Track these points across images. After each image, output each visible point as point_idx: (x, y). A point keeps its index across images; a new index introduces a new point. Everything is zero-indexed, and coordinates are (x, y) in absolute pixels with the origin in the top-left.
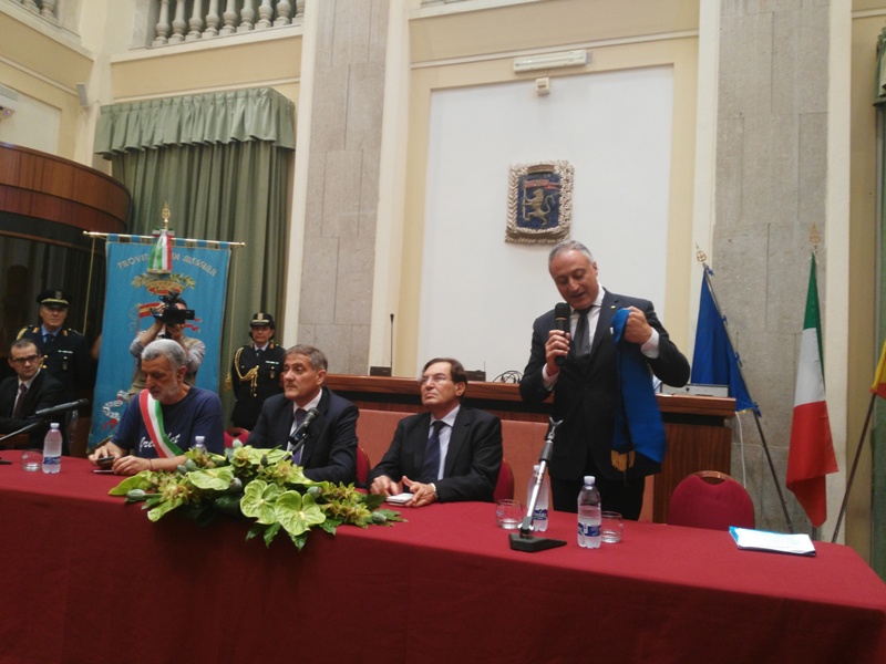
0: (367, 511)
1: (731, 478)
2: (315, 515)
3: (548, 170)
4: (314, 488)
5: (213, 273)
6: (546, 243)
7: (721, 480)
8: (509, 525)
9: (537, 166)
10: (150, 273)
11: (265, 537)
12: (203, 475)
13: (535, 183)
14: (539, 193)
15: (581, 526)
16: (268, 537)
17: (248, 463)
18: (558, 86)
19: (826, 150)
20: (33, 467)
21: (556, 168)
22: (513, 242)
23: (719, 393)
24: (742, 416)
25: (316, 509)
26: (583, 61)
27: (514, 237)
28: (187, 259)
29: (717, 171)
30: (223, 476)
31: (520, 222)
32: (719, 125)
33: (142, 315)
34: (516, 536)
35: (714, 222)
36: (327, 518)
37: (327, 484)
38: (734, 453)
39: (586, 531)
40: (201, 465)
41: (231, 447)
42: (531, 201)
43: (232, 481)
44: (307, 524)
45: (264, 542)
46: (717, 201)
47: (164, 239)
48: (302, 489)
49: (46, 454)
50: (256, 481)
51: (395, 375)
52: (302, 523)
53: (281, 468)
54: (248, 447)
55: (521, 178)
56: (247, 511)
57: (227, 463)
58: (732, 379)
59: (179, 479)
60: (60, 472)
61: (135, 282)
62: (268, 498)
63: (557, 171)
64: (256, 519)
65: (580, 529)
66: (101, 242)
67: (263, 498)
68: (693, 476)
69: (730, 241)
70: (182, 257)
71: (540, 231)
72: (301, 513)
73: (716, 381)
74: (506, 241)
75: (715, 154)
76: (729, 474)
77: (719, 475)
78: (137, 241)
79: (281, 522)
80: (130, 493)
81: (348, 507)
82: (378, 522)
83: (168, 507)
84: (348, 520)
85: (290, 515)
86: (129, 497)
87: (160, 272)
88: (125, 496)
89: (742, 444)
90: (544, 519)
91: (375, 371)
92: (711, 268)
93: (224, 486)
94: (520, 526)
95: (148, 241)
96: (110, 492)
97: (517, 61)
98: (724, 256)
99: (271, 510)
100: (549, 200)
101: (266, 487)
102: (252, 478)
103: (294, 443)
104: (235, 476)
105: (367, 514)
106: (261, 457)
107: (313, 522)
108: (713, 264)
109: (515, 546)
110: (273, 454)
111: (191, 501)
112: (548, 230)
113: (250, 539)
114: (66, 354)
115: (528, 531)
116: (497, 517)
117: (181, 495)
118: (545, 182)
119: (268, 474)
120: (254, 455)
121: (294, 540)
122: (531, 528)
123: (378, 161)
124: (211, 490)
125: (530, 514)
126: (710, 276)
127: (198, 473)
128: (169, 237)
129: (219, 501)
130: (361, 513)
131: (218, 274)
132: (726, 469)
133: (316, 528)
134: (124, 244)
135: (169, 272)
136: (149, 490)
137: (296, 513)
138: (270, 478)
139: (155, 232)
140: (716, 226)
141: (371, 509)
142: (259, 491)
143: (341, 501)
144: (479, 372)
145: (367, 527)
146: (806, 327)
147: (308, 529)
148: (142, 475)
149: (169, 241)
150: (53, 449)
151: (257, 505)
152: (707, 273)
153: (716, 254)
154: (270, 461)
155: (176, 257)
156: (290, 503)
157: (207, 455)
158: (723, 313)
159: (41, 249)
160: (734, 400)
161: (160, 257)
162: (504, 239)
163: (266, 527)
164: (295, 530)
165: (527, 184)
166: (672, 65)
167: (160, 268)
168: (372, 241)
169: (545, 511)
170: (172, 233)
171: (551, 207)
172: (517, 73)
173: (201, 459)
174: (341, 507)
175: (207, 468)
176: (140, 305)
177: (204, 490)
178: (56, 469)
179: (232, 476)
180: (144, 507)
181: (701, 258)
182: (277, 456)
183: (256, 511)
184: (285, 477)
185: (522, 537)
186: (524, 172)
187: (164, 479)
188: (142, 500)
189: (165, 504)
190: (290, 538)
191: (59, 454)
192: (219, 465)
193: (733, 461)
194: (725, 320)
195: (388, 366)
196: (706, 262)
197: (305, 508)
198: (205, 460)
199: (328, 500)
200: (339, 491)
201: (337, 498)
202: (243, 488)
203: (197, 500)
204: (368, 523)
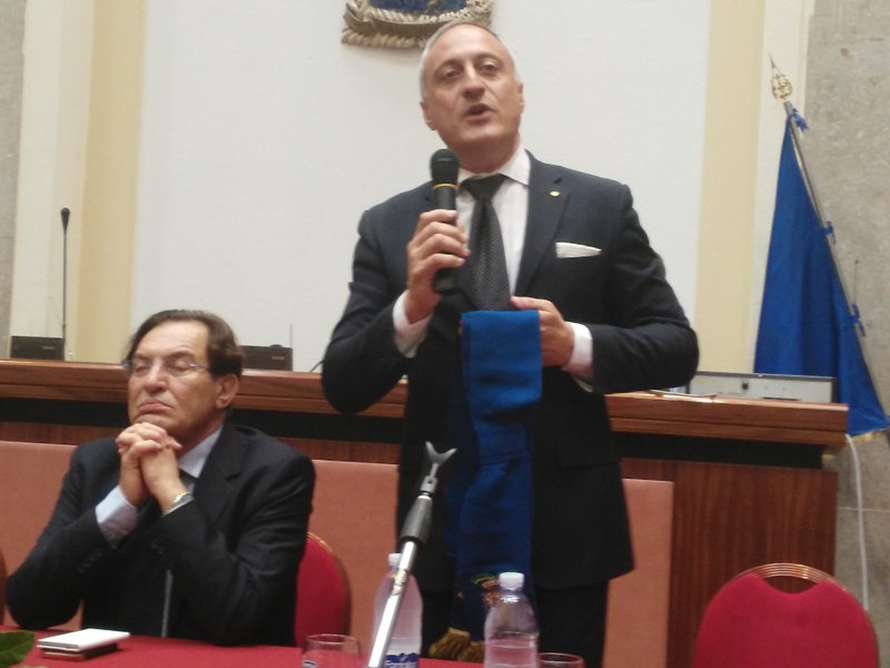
1: (831, 580)
7: (808, 584)
22: (361, 45)
23: (813, 394)
24: (861, 446)
27: (362, 32)
38: (842, 531)
51: (73, 355)
58: (844, 366)
68: (749, 574)
69: (844, 52)
71: (423, 21)
73: (807, 368)
74: (345, 41)
76: (830, 570)
77: (806, 572)
89: (861, 510)
91: (23, 347)
92: (801, 113)
98: (831, 88)
108: (807, 106)
112: (442, 18)
126: (799, 131)
132: (825, 560)
140: (815, 17)
144: (277, 350)
152: (793, 124)
153: (813, 83)
158: (827, 216)
160: (844, 408)
162: (340, 35)
181: (781, 89)
193: (841, 546)
194: (831, 230)
195: (57, 334)
196: (789, 99)
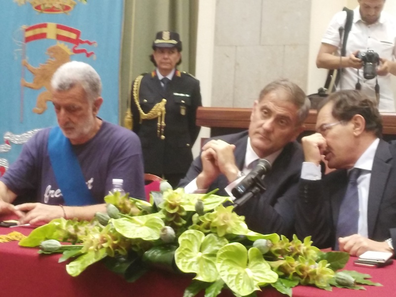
0: (330, 271)
2: (266, 274)
4: (261, 241)
17: (181, 209)
25: (265, 265)
30: (152, 225)
36: (280, 277)
37: (276, 237)
40: (124, 211)
43: (163, 230)
44: (255, 283)
48: (247, 242)
50: (190, 231)
52: (250, 282)
53: (221, 216)
56: (184, 265)
57: (155, 209)
62: (207, 252)
64: (194, 275)
67: (201, 250)
72: (247, 270)
79: (226, 280)
80: (44, 244)
81: (306, 264)
82: (345, 285)
83: (90, 259)
84: (306, 281)
85: (235, 272)
86: (42, 249)
88: (38, 247)
93: (154, 236)
96: (20, 243)
99: (210, 266)
101: (204, 238)
102: (185, 227)
104: (167, 223)
105: (330, 275)
106: (195, 202)
107: (264, 281)
110: (208, 200)
111: (116, 253)
117: (105, 245)
119: (205, 223)
124: (139, 240)
127: (122, 221)
129: (151, 254)
130: (323, 272)
136: (65, 240)
137: (241, 270)
138: (208, 227)
141: (335, 268)
142: (195, 242)
143: (296, 258)
145: (330, 289)
147: (257, 289)
148: (55, 223)
151: (194, 259)
154: (206, 208)
156: (233, 257)
157: (129, 202)
163: (207, 286)
173: (124, 205)
174: (296, 264)
175: (132, 215)
177: (131, 240)
179: (163, 224)
180: (62, 260)
183: (194, 266)
184: (225, 226)
187: (82, 229)
188: (58, 252)
189: (84, 257)
192: (145, 212)
197: (252, 263)
198: (129, 206)
199: (279, 256)
200: (292, 245)
201: (289, 254)
202: (176, 240)
203: (123, 252)
204: (331, 285)
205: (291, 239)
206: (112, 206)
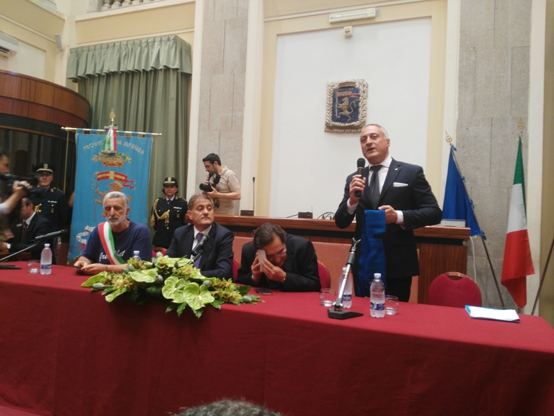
0: (240, 295)
1: (467, 276)
2: (208, 298)
3: (352, 85)
4: (207, 281)
5: (143, 152)
6: (351, 132)
7: (460, 278)
8: (327, 304)
9: (345, 83)
10: (104, 153)
11: (178, 311)
12: (139, 274)
13: (343, 94)
14: (346, 100)
15: (372, 304)
16: (179, 311)
17: (167, 266)
18: (357, 31)
19: (529, 71)
20: (34, 271)
21: (357, 84)
22: (329, 132)
23: (460, 225)
24: (475, 239)
25: (208, 294)
26: (374, 15)
27: (330, 129)
28: (126, 144)
29: (459, 84)
30: (151, 274)
31: (334, 119)
32: (461, 55)
33: (99, 179)
34: (332, 311)
35: (457, 118)
36: (215, 299)
37: (215, 279)
38: (468, 263)
39: (375, 307)
40: (137, 268)
41: (156, 257)
42: (341, 106)
43: (157, 277)
44: (203, 303)
45: (176, 313)
46: (459, 104)
47: (111, 131)
48: (200, 282)
49: (43, 263)
50: (171, 277)
51: (256, 215)
52: (200, 302)
53: (187, 269)
54: (166, 257)
55: (335, 91)
56: (166, 295)
57: (153, 266)
58: (468, 217)
59: (124, 276)
60: (52, 274)
61: (94, 158)
62: (179, 288)
63: (357, 86)
64: (172, 300)
65: (371, 306)
66: (72, 134)
67: (176, 287)
68: (442, 275)
69: (467, 129)
70: (123, 143)
71: (347, 124)
72: (199, 296)
73: (458, 217)
75: (458, 73)
76: (465, 273)
77: (459, 274)
78: (95, 133)
79: (187, 302)
80: (95, 285)
81: (228, 293)
82: (247, 302)
83: (118, 293)
84: (229, 301)
85: (193, 297)
86: (94, 288)
87: (109, 152)
88: (91, 287)
89: (474, 257)
90: (349, 300)
91: (244, 213)
92: (455, 146)
93: (153, 280)
94: (334, 304)
95: (101, 133)
96: (82, 285)
97: (332, 15)
98: (463, 139)
99: (181, 295)
100: (353, 105)
101: (178, 281)
102: (169, 275)
103: (194, 255)
104: (159, 274)
105: (240, 297)
106: (174, 262)
107: (207, 302)
108: (457, 144)
109: (331, 316)
110: (182, 261)
111: (132, 289)
112: (352, 124)
113: (168, 312)
114: (53, 203)
115: (339, 307)
116: (321, 300)
117: (125, 286)
118: (350, 93)
119: (179, 273)
120: (170, 262)
121: (195, 312)
122: (341, 305)
123: (244, 81)
124: (144, 282)
125: (340, 296)
126: (454, 151)
127: (136, 273)
128: (114, 130)
129: (149, 289)
130: (236, 296)
131: (145, 154)
132: (464, 271)
133: (208, 305)
134: (87, 135)
135: (115, 152)
136: (106, 283)
137: (196, 296)
138: (180, 275)
139: (105, 127)
140: (458, 120)
141: (243, 294)
142: (173, 283)
143: (224, 289)
144: (308, 213)
145: (240, 305)
146: (515, 183)
147: (204, 306)
148: (101, 274)
149: (115, 133)
150: (46, 259)
151: (172, 292)
152: (453, 149)
153: (458, 138)
154: (180, 265)
155: (119, 143)
156: (192, 290)
157: (141, 262)
158: (463, 174)
159: (35, 138)
160: (469, 229)
161: (109, 143)
162: (324, 130)
163: (178, 305)
164: (196, 307)
165: (338, 94)
166: (430, 17)
167: (109, 149)
168: (241, 132)
169: (350, 296)
170: (116, 128)
171: (353, 108)
172: (332, 23)
173: (138, 264)
174: (224, 292)
175: (142, 269)
176: (97, 173)
177: (140, 283)
178: (49, 272)
179: (157, 274)
180: (103, 294)
181: (449, 140)
182: (184, 263)
183: (172, 295)
184: (189, 274)
185: (335, 310)
186: (336, 86)
187: (115, 276)
188: (102, 289)
189: (116, 292)
190: (192, 311)
191: (50, 263)
192: (149, 268)
193: (468, 267)
194: (464, 179)
195: (252, 209)
196: (452, 142)
197: (202, 293)
198: (140, 265)
199: (216, 288)
200: (222, 283)
201: (221, 288)
202: (164, 282)
203: (135, 289)
204: (241, 303)
205: (222, 280)
206: (131, 265)
